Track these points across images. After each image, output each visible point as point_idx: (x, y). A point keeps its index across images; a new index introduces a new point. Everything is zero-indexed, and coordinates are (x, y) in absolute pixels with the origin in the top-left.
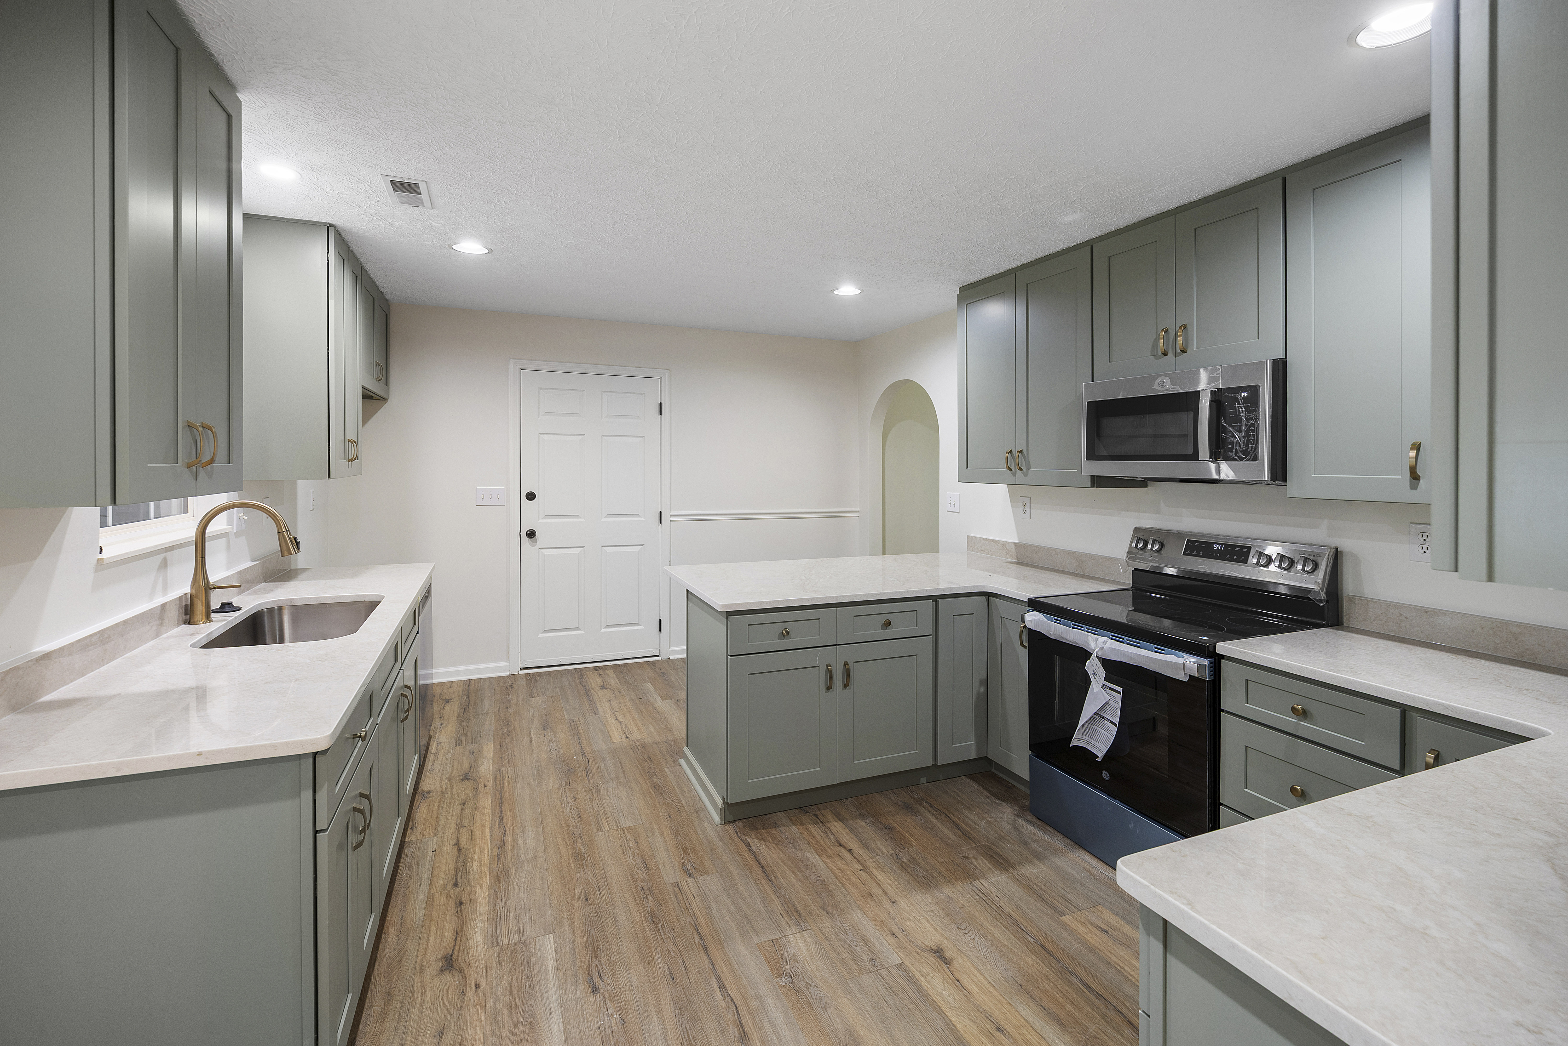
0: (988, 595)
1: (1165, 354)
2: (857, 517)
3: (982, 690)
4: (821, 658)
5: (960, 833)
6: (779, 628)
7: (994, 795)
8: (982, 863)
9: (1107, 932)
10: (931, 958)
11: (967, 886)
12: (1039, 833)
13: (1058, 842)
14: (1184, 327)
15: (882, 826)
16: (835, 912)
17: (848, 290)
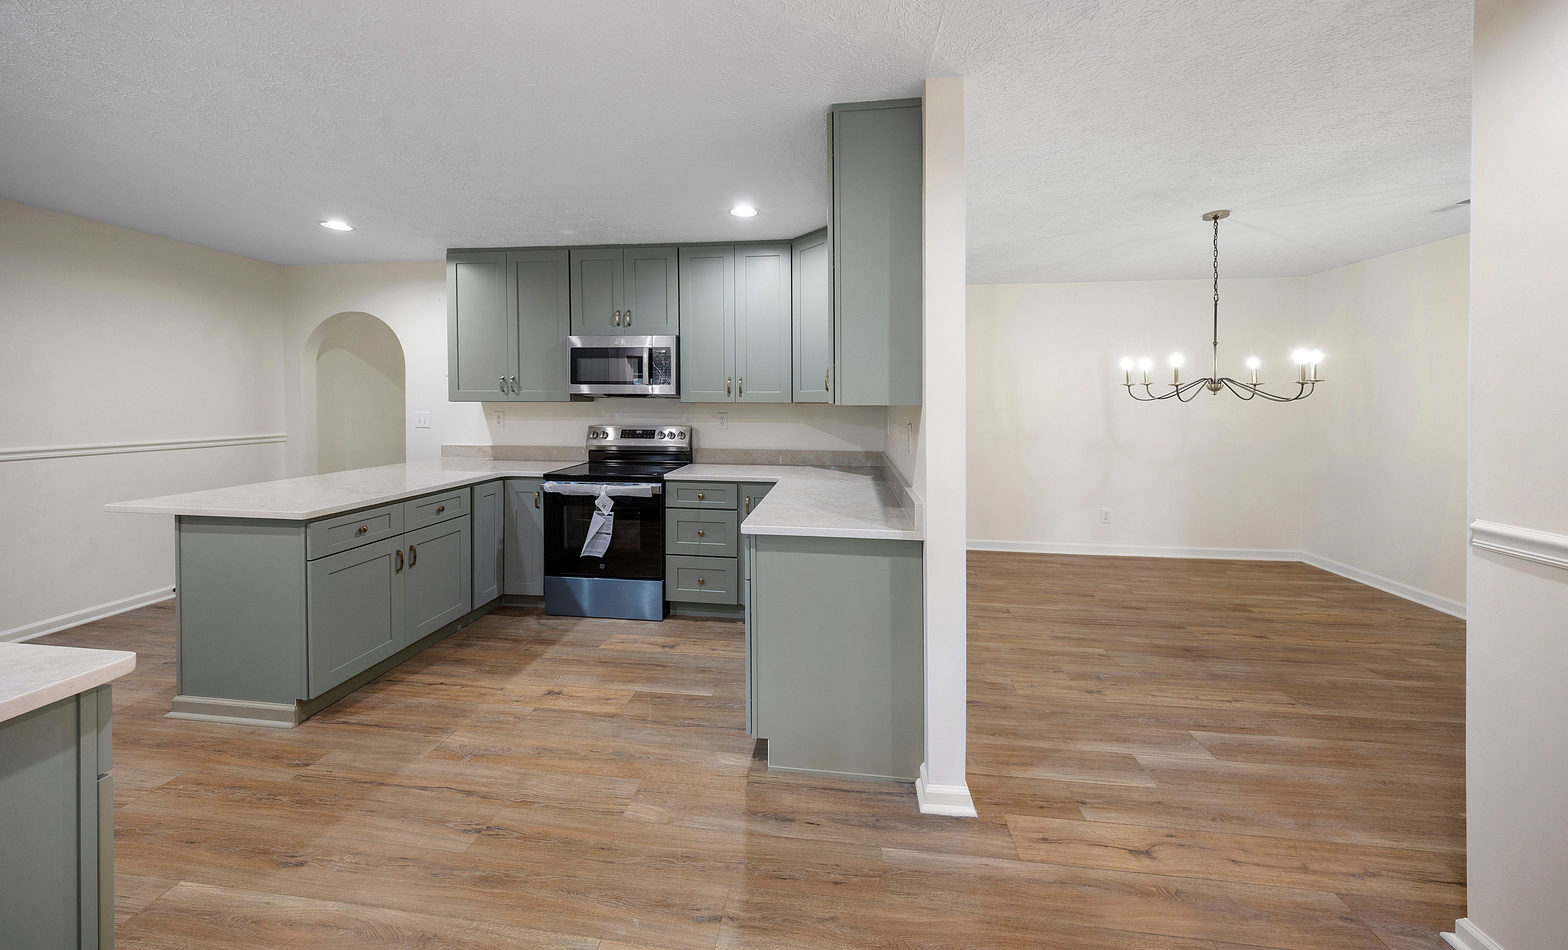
0: (504, 479)
1: (618, 325)
2: (282, 442)
3: (501, 547)
4: (391, 547)
5: (511, 641)
6: (357, 527)
7: (515, 616)
8: (537, 648)
9: (623, 642)
10: (549, 697)
11: (539, 660)
12: (558, 621)
13: (571, 621)
14: (629, 311)
15: (453, 662)
16: (466, 714)
17: (337, 225)
